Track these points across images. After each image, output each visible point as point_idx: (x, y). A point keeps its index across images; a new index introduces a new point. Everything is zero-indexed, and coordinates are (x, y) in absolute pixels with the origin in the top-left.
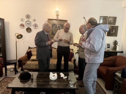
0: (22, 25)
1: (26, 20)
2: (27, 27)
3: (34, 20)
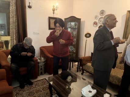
1: (100, 17)
2: (99, 25)
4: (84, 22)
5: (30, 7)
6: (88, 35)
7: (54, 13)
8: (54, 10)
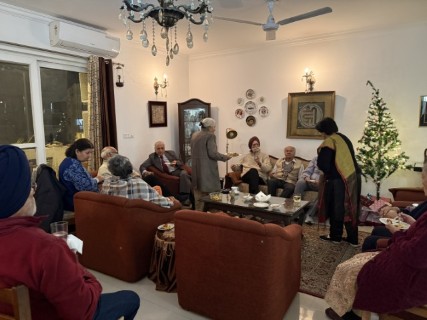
0: (239, 112)
1: (247, 101)
2: (247, 115)
3: (262, 100)
4: (217, 109)
5: (120, 85)
6: (232, 134)
7: (156, 93)
8: (156, 88)
